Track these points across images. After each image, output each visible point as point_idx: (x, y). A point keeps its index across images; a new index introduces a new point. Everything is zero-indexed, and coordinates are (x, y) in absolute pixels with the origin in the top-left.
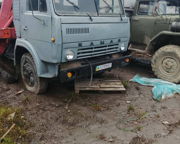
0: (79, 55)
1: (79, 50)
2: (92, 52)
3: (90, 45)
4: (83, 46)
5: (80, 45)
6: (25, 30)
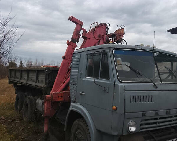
0: (142, 127)
1: (142, 120)
2: (156, 123)
3: (155, 116)
4: (147, 116)
5: (144, 115)
6: (81, 94)
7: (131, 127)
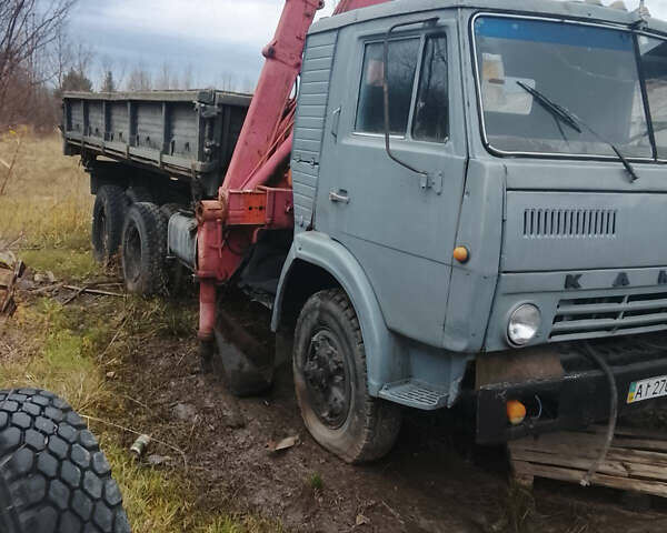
0: (559, 325)
4: (583, 286)
5: (571, 283)
7: (518, 326)
